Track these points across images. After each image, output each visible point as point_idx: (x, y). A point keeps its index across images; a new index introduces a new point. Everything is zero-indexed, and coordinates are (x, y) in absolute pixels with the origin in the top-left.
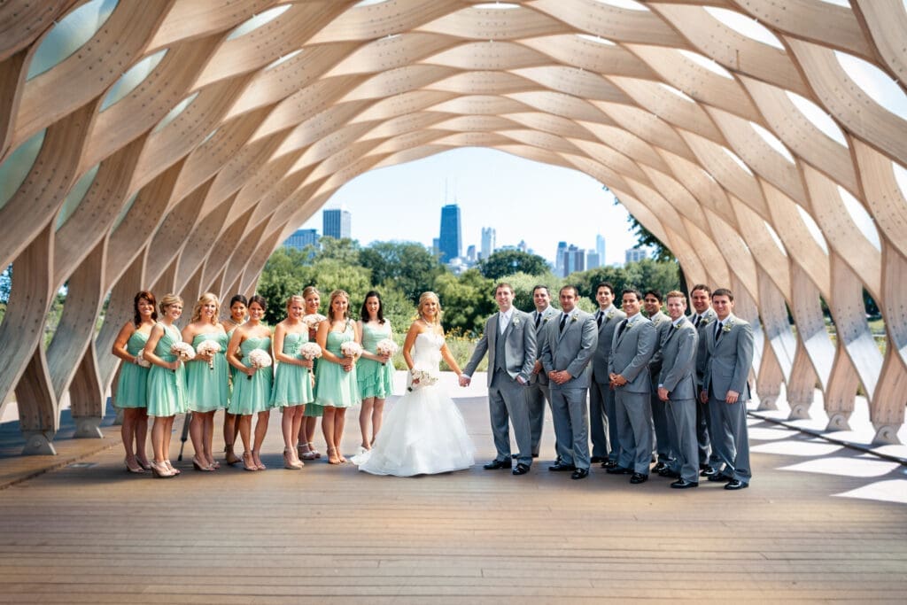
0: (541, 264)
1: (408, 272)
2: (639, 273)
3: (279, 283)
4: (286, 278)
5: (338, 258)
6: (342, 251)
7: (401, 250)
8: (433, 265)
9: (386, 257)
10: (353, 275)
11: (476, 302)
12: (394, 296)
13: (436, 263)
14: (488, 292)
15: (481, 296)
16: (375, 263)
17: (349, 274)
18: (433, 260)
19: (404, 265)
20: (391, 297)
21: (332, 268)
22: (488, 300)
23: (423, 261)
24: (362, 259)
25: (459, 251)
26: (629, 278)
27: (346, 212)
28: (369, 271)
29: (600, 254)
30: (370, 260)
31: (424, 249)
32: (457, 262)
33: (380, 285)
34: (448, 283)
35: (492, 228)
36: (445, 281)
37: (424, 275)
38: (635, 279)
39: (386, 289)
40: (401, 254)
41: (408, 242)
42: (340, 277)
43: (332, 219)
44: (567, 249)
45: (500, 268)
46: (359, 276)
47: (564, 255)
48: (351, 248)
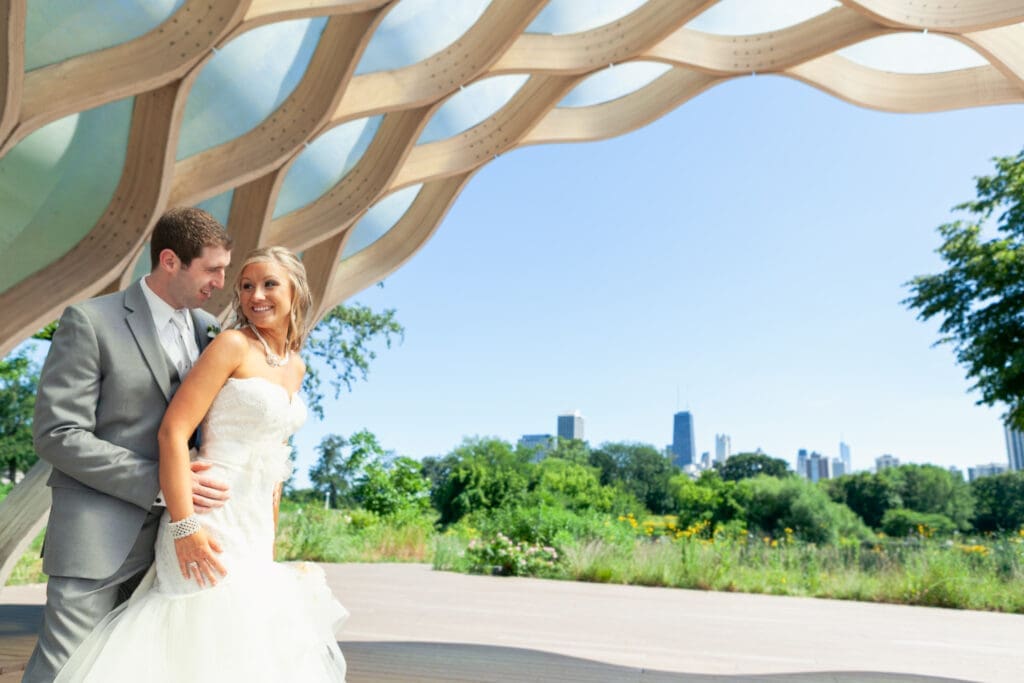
0: (784, 468)
1: (640, 475)
2: (902, 479)
3: (503, 479)
4: (510, 473)
5: (568, 459)
6: (572, 452)
7: (633, 452)
8: (666, 468)
9: (618, 458)
10: (580, 474)
11: (715, 506)
12: (624, 498)
13: (669, 465)
14: (728, 496)
15: (721, 500)
16: (606, 465)
17: (576, 472)
18: (666, 463)
19: (635, 467)
20: (621, 498)
21: (559, 466)
23: (655, 463)
24: (593, 461)
25: (693, 458)
26: (891, 484)
27: (579, 418)
28: (599, 470)
29: (846, 463)
30: (596, 459)
31: (655, 452)
32: (692, 468)
33: (609, 485)
34: (682, 485)
35: (726, 434)
36: (680, 482)
37: (656, 478)
38: (897, 486)
39: (615, 489)
40: (633, 457)
41: (639, 444)
42: (567, 475)
43: (566, 424)
44: (809, 457)
45: (740, 471)
46: (588, 475)
47: (805, 463)
48: (580, 449)
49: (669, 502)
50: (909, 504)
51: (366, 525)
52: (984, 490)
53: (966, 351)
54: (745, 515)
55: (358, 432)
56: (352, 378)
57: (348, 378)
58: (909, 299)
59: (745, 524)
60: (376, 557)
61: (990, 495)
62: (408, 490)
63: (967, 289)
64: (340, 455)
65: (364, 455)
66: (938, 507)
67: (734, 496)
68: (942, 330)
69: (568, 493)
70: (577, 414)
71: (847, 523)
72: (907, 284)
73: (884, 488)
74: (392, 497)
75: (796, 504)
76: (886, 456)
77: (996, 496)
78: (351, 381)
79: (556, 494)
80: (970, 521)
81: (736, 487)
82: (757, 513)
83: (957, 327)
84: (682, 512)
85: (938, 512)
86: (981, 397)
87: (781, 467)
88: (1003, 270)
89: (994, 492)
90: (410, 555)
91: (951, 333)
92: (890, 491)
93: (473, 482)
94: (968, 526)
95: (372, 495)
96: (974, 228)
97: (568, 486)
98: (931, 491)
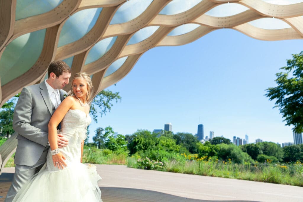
0: (229, 141)
1: (188, 142)
2: (263, 146)
3: (148, 142)
4: (150, 140)
5: (167, 137)
6: (168, 135)
7: (186, 135)
8: (195, 140)
9: (181, 137)
11: (209, 152)
12: (183, 148)
13: (196, 140)
14: (213, 149)
15: (211, 150)
16: (178, 139)
17: (169, 141)
19: (186, 140)
20: (182, 149)
21: (164, 139)
22: (213, 151)
23: (192, 139)
24: (174, 138)
25: (203, 138)
26: (260, 147)
27: (171, 125)
28: (176, 140)
29: (247, 141)
30: (175, 137)
31: (192, 136)
32: (203, 141)
33: (179, 145)
35: (213, 131)
36: (199, 144)
37: (192, 143)
38: (262, 148)
39: (180, 146)
40: (186, 137)
41: (188, 133)
42: (167, 141)
43: (167, 127)
44: (236, 139)
45: (216, 142)
46: (172, 142)
47: (235, 140)
48: (171, 134)
49: (196, 150)
50: (265, 153)
51: (109, 154)
52: (287, 150)
53: (283, 110)
54: (217, 154)
55: (107, 127)
56: (106, 111)
57: (105, 111)
58: (267, 94)
59: (217, 157)
60: (111, 163)
61: (288, 151)
62: (121, 144)
63: (284, 92)
64: (102, 133)
65: (109, 133)
66: (273, 154)
67: (214, 149)
68: (276, 104)
69: (167, 147)
70: (170, 124)
71: (247, 158)
72: (266, 90)
73: (258, 148)
74: (116, 146)
75: (232, 152)
76: (258, 139)
77: (290, 152)
78: (106, 112)
79: (163, 147)
80: (282, 158)
81: (215, 147)
82: (221, 154)
83: (280, 103)
84: (199, 153)
85: (273, 156)
86: (286, 123)
87: (228, 141)
88: (294, 87)
89: (290, 151)
90: (121, 163)
91: (278, 104)
92: (260, 149)
93: (139, 143)
94: (282, 160)
95: (110, 145)
96: (286, 74)
97: (167, 144)
98: (271, 149)
